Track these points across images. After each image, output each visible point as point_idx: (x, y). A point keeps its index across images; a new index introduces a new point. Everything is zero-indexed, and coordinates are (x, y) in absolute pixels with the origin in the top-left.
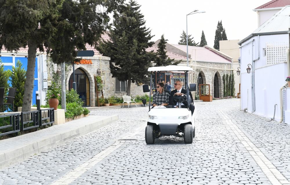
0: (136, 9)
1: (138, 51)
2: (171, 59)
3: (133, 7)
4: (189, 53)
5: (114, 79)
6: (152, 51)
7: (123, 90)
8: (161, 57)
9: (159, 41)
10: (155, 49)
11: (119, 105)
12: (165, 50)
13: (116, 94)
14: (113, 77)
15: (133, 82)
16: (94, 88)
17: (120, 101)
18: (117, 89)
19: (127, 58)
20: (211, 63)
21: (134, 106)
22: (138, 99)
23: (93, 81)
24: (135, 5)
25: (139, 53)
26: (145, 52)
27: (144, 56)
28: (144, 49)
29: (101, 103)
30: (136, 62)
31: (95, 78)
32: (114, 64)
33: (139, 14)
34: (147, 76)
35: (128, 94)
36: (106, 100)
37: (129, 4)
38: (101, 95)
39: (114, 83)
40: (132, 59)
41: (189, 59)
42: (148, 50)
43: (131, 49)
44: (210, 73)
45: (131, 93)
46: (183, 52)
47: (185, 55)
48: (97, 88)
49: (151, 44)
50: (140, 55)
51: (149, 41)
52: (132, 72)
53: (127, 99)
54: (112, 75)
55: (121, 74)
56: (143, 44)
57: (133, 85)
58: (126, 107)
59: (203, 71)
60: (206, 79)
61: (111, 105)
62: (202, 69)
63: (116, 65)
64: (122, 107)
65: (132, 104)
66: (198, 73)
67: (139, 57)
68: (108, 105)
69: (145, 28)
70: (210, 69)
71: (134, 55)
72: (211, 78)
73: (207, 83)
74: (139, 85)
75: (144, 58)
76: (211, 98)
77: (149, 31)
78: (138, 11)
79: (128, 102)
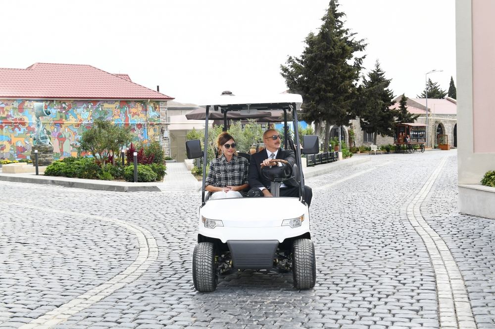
0: (381, 74)
1: (383, 110)
2: (411, 113)
3: (379, 73)
4: (428, 107)
5: (363, 132)
6: (395, 109)
7: (370, 140)
8: (402, 112)
9: (400, 99)
10: (397, 106)
11: (368, 152)
12: (405, 106)
13: (364, 144)
14: (362, 130)
15: (379, 134)
16: (348, 139)
17: (369, 149)
18: (365, 140)
19: (374, 115)
20: (451, 115)
21: (380, 154)
22: (383, 148)
23: (348, 134)
24: (380, 71)
25: (383, 111)
26: (388, 109)
27: (388, 113)
28: (388, 108)
29: (354, 151)
30: (381, 118)
31: (349, 131)
32: (363, 119)
33: (383, 79)
34: (390, 129)
35: (375, 144)
36: (357, 148)
37: (376, 71)
38: (354, 145)
39: (362, 135)
40: (378, 116)
41: (428, 113)
42: (391, 108)
43: (377, 108)
44: (450, 124)
45: (377, 143)
46: (422, 106)
47: (424, 108)
48: (350, 139)
49: (393, 103)
50: (385, 112)
51: (392, 100)
52: (378, 126)
53: (374, 148)
54: (361, 129)
55: (369, 128)
56: (387, 103)
57: (379, 136)
58: (373, 154)
59: (443, 123)
60: (446, 130)
61: (361, 152)
62: (442, 121)
63: (365, 120)
64: (370, 154)
65: (378, 152)
66: (437, 125)
67: (384, 114)
68: (359, 152)
69: (388, 90)
70: (450, 121)
71: (380, 113)
72: (450, 128)
73: (446, 134)
74: (383, 137)
75: (388, 115)
76: (449, 147)
77: (392, 92)
78: (382, 76)
79: (375, 150)
